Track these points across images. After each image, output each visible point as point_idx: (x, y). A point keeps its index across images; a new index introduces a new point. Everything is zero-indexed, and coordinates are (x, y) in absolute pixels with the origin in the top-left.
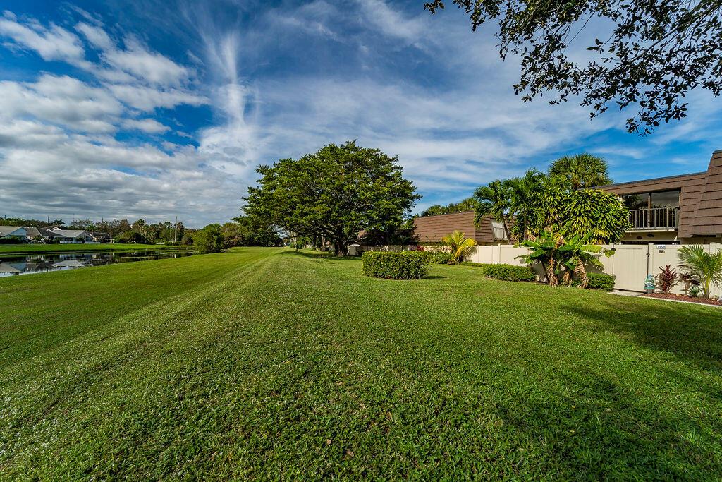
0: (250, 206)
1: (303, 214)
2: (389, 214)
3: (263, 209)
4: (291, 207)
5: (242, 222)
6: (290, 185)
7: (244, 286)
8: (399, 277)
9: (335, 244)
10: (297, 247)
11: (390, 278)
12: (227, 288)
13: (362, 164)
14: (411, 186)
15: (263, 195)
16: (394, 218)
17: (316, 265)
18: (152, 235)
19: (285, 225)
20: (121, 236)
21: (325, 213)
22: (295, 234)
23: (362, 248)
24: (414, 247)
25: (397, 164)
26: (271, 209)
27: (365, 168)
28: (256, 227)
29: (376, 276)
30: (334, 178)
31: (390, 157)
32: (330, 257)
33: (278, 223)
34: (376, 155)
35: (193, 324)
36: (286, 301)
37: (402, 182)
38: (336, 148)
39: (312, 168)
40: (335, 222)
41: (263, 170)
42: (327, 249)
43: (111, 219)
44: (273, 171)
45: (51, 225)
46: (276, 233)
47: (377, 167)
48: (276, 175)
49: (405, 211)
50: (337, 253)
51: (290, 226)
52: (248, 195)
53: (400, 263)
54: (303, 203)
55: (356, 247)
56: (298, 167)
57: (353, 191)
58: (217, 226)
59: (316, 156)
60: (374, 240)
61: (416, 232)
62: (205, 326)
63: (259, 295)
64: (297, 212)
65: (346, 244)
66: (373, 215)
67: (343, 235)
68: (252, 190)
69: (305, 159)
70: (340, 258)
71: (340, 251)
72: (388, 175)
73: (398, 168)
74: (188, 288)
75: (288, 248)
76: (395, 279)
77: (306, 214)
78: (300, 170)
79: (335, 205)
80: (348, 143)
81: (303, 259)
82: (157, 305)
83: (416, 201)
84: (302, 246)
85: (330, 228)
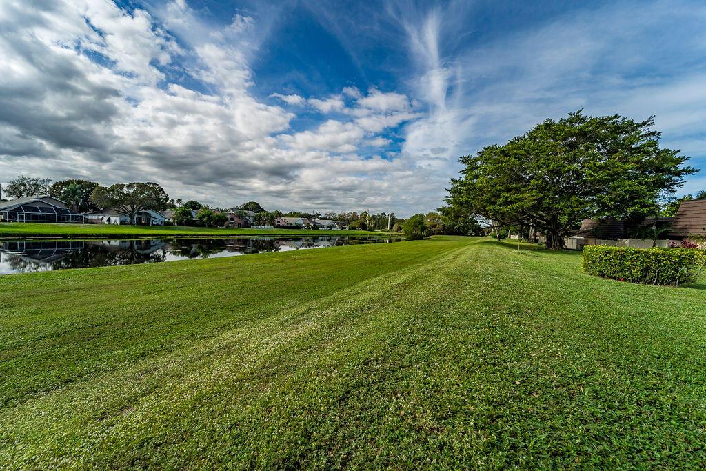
0: (452, 197)
1: (507, 203)
2: (633, 198)
3: (464, 199)
4: (494, 196)
5: (444, 212)
6: (493, 172)
7: (447, 270)
8: (640, 280)
9: (547, 235)
10: (500, 237)
11: (625, 280)
12: (432, 270)
13: (591, 138)
14: (677, 156)
15: (465, 185)
16: (640, 203)
17: (521, 257)
18: (373, 224)
19: (487, 214)
20: (353, 224)
21: (536, 199)
22: (497, 223)
23: (588, 241)
24: (679, 243)
25: (652, 129)
26: (473, 199)
27: (596, 141)
28: (457, 217)
29: (602, 275)
30: (549, 160)
31: (637, 121)
32: (540, 250)
33: (479, 212)
34: (612, 124)
35: (411, 294)
36: (486, 286)
37: (659, 153)
38: (553, 124)
39: (521, 152)
40: (548, 209)
41: (466, 160)
42: (537, 241)
43: (347, 212)
44: (476, 160)
45: (314, 217)
46: (477, 222)
47: (615, 138)
48: (479, 163)
49: (664, 193)
50: (549, 244)
51: (492, 215)
52: (450, 187)
53: (642, 262)
54: (508, 190)
55: (578, 240)
56: (504, 153)
57: (576, 172)
58: (421, 215)
59: (527, 137)
60: (606, 231)
61: (683, 222)
62: (419, 295)
63: (460, 279)
64: (501, 200)
65: (563, 236)
66: (605, 200)
67: (558, 225)
68: (454, 181)
69: (512, 143)
70: (554, 252)
71: (555, 243)
72: (633, 146)
73: (653, 134)
74: (401, 268)
75: (489, 238)
76: (633, 281)
77: (511, 202)
78: (506, 155)
79: (548, 190)
80: (570, 114)
81: (505, 250)
82: (381, 277)
83: (686, 177)
84: (504, 237)
85: (541, 217)
